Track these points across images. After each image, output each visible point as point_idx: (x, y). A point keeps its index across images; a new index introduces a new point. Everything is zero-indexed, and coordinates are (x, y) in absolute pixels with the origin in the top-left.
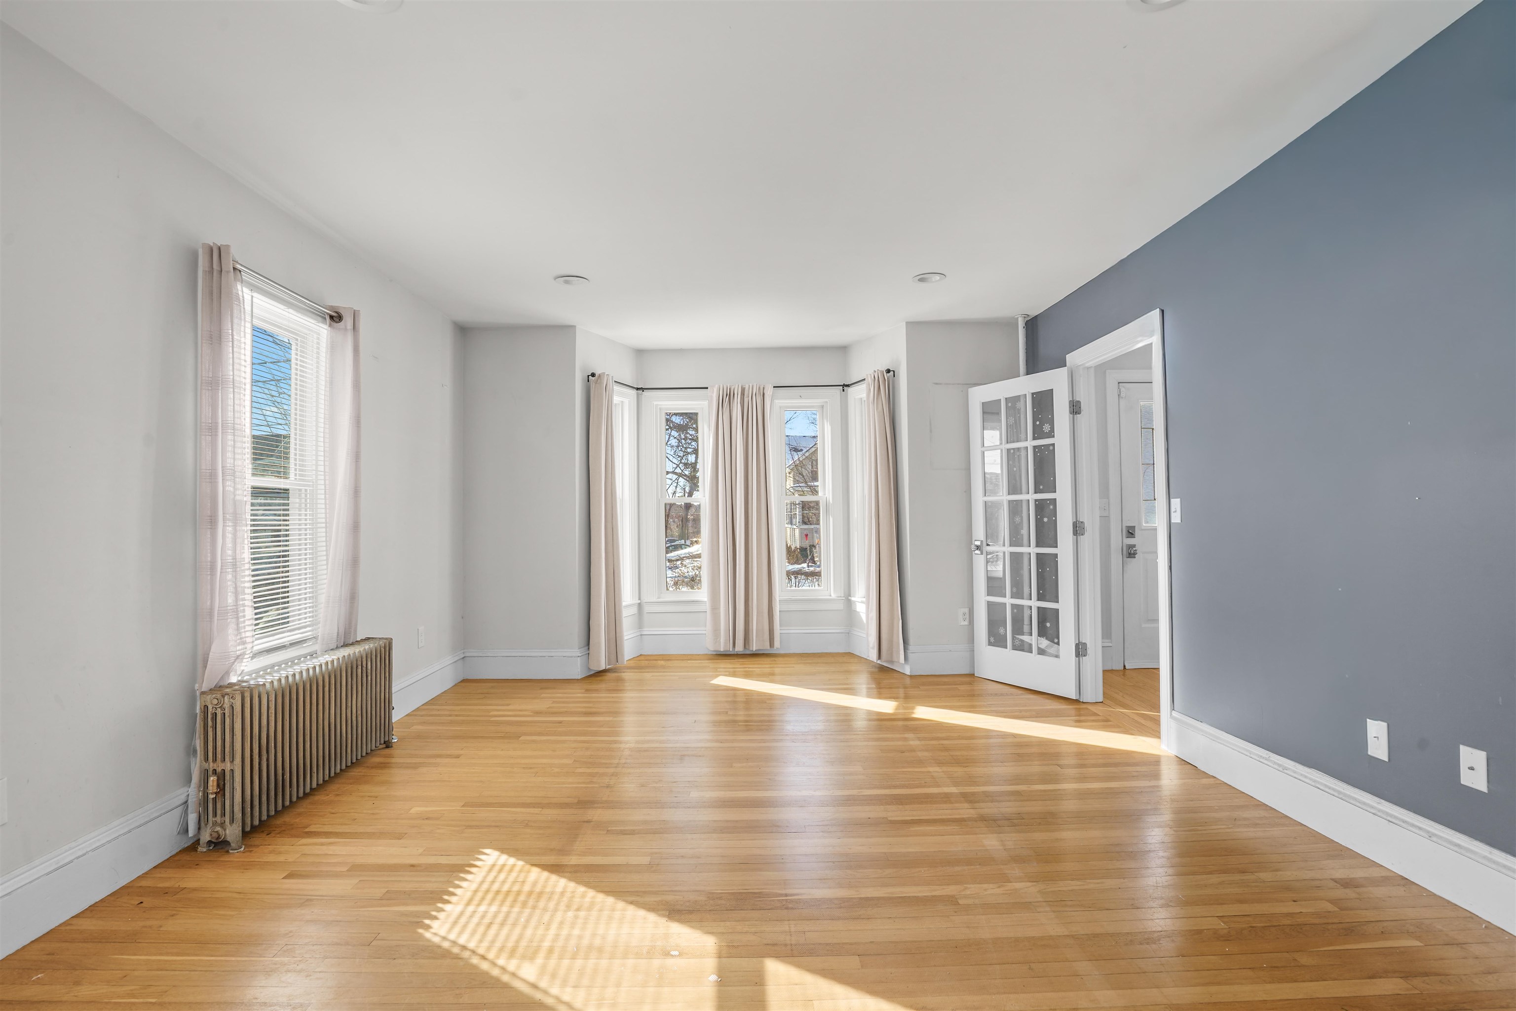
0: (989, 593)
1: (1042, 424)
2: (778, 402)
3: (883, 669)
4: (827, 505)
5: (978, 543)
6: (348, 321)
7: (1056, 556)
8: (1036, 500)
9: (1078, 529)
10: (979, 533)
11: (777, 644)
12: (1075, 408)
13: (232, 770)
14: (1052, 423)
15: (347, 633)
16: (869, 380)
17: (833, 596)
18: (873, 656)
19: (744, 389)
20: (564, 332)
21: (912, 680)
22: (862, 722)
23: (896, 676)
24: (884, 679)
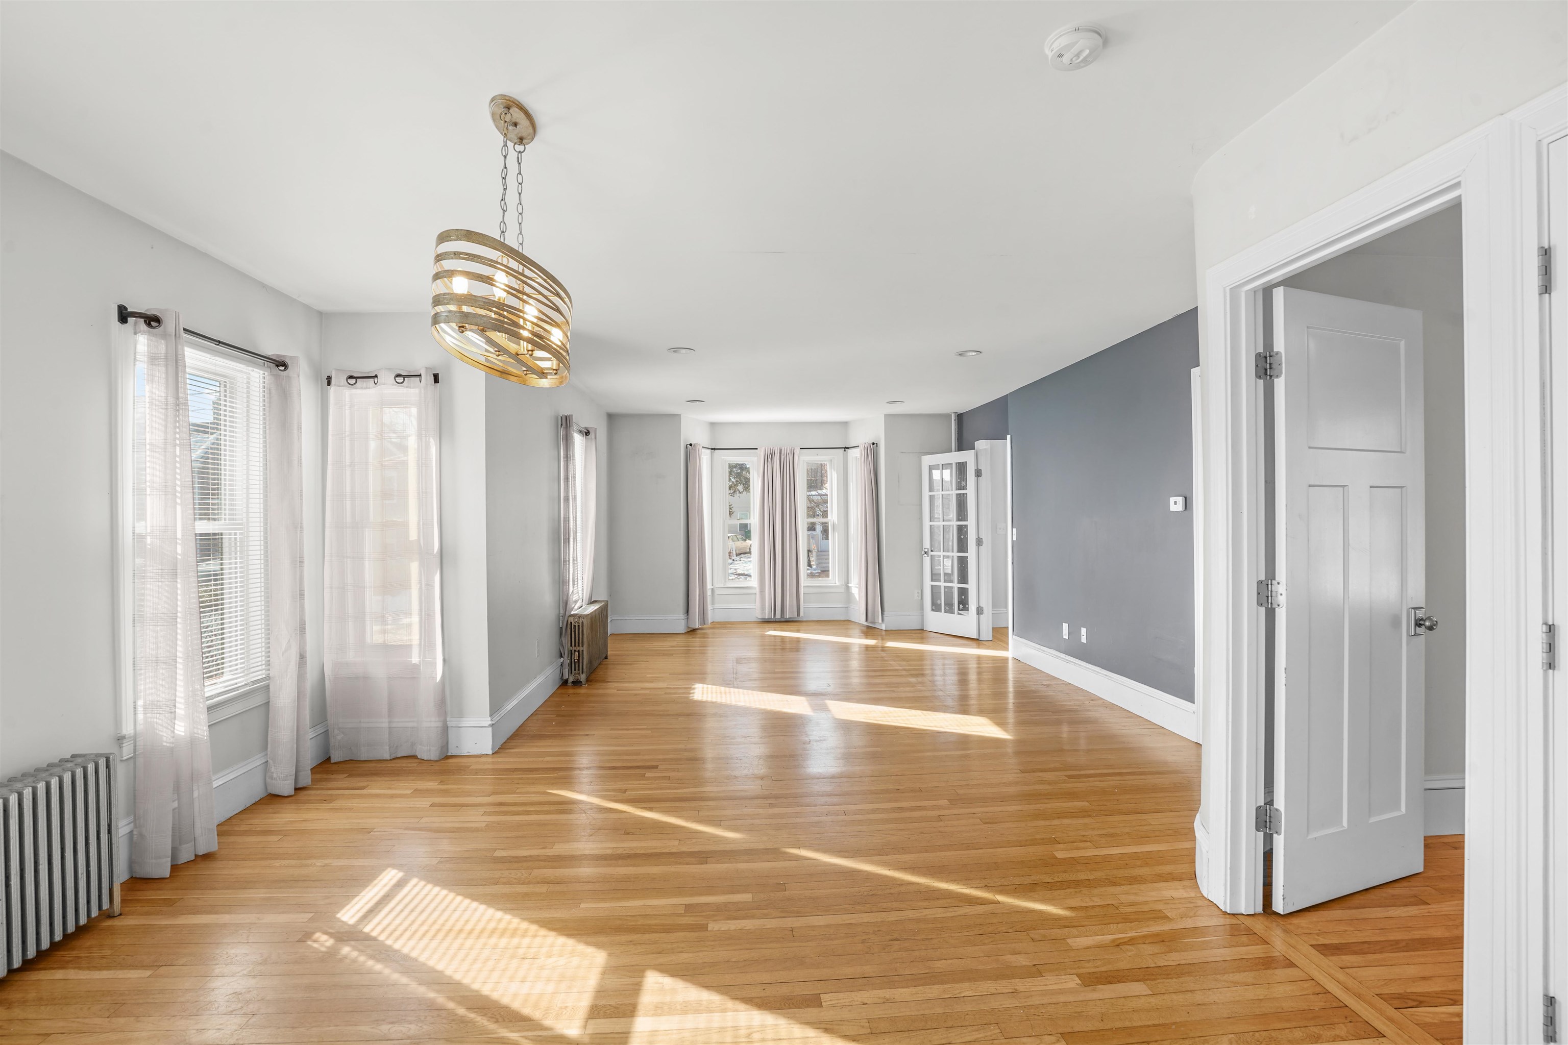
0: (932, 580)
1: (961, 482)
2: (802, 458)
3: (868, 627)
4: (834, 525)
5: (926, 550)
6: (592, 435)
7: (967, 557)
8: (957, 526)
9: (979, 542)
10: (927, 545)
11: (802, 614)
12: (978, 473)
13: (583, 651)
14: (966, 481)
15: (591, 598)
16: (862, 447)
17: (838, 583)
18: (862, 620)
19: (781, 451)
20: (674, 419)
21: (885, 630)
22: (856, 649)
23: (877, 630)
24: (870, 630)
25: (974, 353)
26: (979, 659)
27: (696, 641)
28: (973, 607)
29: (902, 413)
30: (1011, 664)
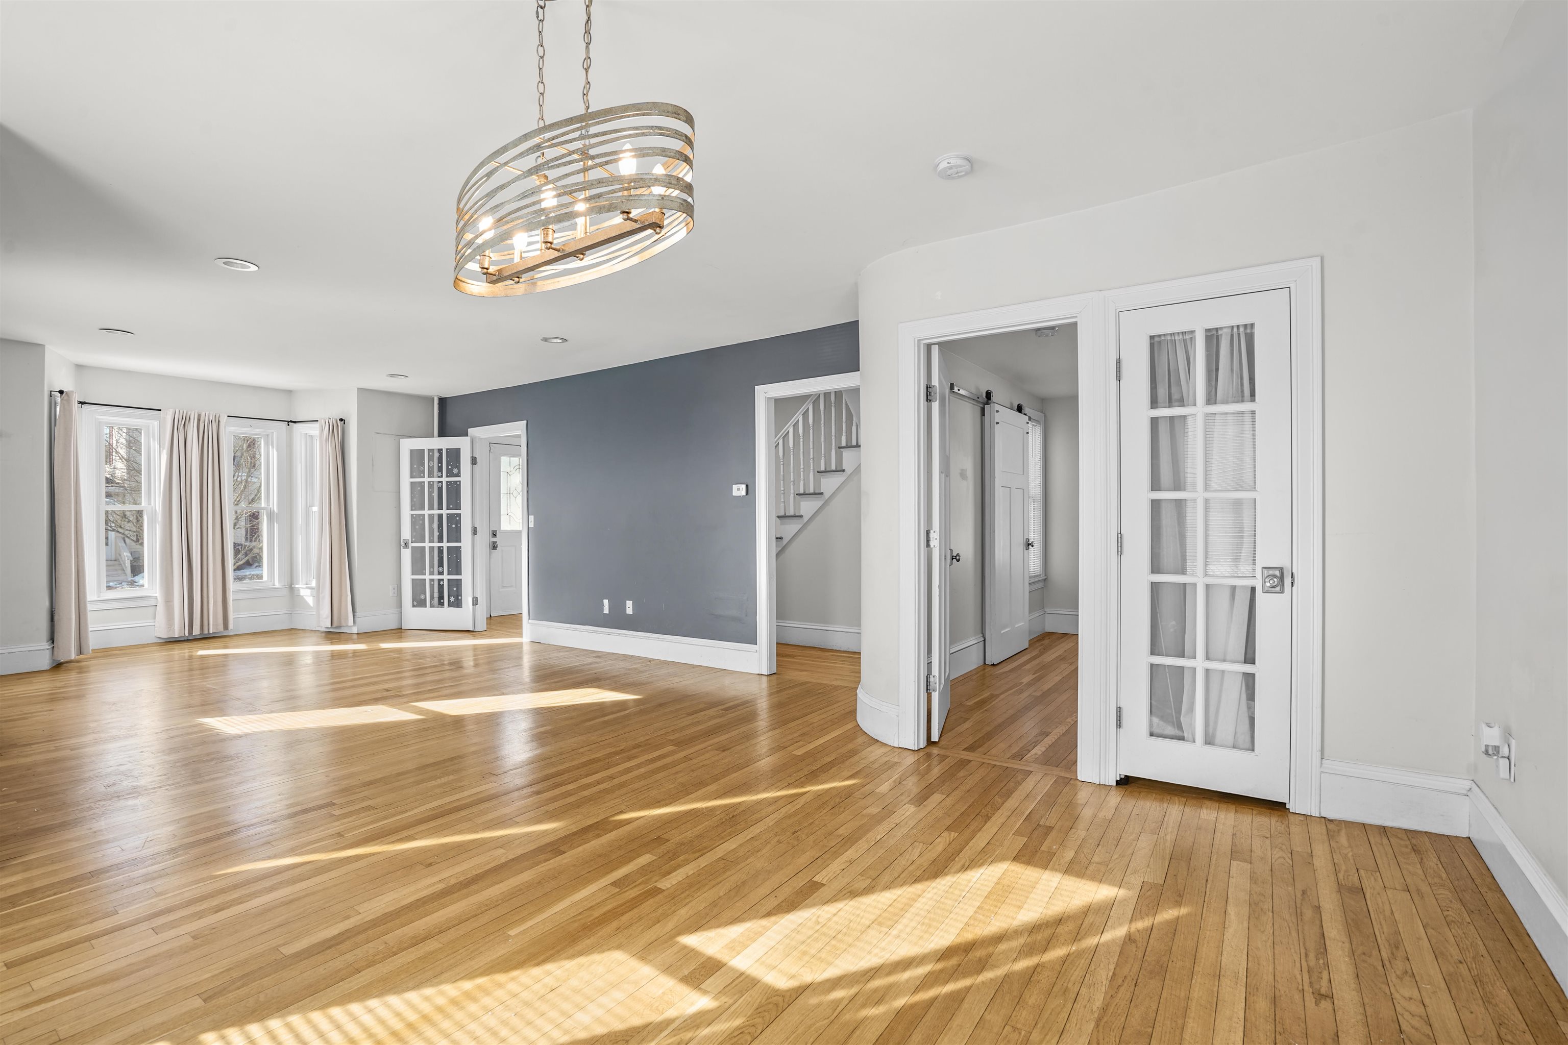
0: (414, 573)
1: (452, 469)
2: (231, 428)
3: (331, 631)
4: (269, 512)
7: (460, 547)
8: (447, 514)
9: (476, 529)
10: (406, 535)
11: (231, 626)
12: (474, 461)
14: (459, 468)
16: (323, 422)
17: (277, 584)
19: (199, 416)
20: (34, 349)
21: (358, 634)
22: (308, 660)
23: (343, 634)
24: (333, 635)
25: (559, 341)
26: (475, 648)
27: (70, 678)
28: (467, 599)
29: (376, 389)
30: (526, 648)
